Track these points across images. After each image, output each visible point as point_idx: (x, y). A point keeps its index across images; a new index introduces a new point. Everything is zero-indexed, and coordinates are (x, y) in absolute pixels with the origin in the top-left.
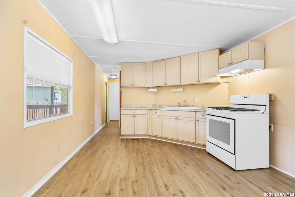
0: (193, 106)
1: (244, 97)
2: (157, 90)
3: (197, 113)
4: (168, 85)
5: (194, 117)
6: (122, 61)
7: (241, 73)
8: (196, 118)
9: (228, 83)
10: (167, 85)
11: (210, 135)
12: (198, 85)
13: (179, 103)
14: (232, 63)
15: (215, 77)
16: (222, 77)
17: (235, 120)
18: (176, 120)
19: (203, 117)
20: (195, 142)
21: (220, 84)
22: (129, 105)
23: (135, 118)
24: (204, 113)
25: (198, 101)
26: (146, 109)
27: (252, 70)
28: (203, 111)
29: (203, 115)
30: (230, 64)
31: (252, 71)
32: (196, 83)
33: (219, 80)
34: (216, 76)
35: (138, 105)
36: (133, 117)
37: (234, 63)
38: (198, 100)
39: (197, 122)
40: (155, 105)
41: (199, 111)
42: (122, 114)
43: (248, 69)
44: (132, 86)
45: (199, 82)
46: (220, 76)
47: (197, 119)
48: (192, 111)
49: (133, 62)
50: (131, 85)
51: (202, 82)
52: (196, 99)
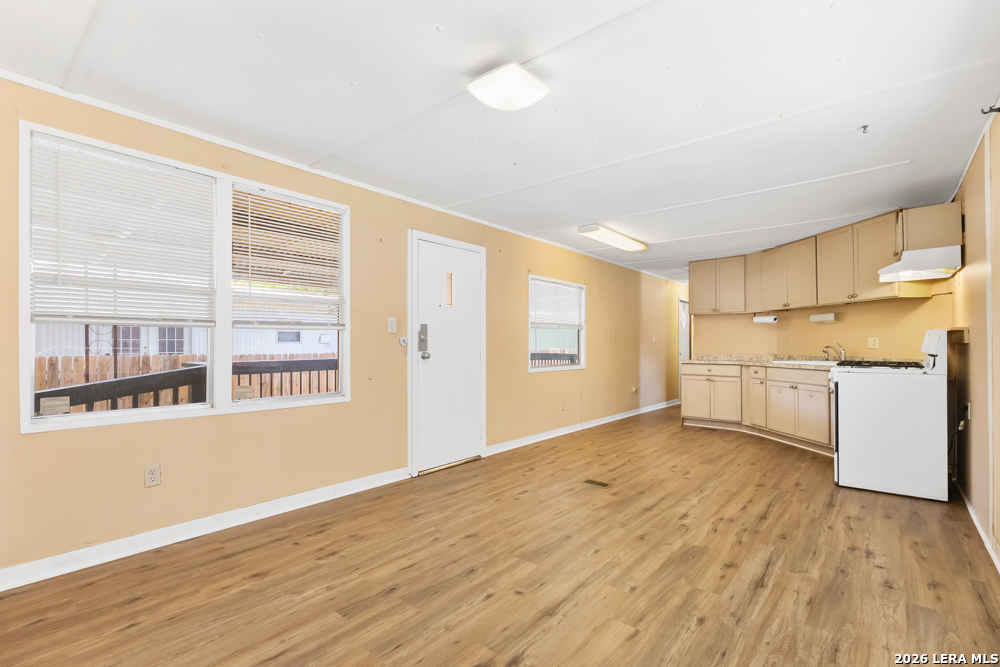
2: (775, 319)
4: (791, 306)
5: (826, 384)
10: (789, 308)
15: (891, 286)
18: (792, 390)
20: (828, 443)
23: (712, 383)
25: (877, 346)
32: (848, 300)
33: (898, 291)
36: (708, 382)
38: (877, 342)
40: (778, 356)
42: (683, 374)
44: (714, 313)
45: (855, 299)
49: (716, 259)
50: (712, 311)
51: (861, 297)
52: (871, 340)
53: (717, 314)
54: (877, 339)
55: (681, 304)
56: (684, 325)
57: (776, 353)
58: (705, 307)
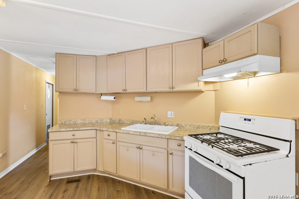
0: (165, 123)
1: (245, 120)
2: (114, 98)
3: (170, 141)
4: (128, 91)
5: (166, 147)
6: (57, 52)
7: (235, 78)
8: (169, 149)
9: (214, 91)
10: (126, 92)
11: (190, 185)
12: (172, 93)
13: (145, 119)
14: (226, 61)
15: (197, 83)
16: (206, 83)
17: (243, 178)
18: (138, 150)
19: (179, 148)
20: (166, 188)
21: (203, 92)
22: (71, 121)
23: (75, 144)
24: (181, 142)
25: (173, 117)
26: (94, 128)
27: (255, 73)
28: (180, 139)
29: (180, 145)
30: (222, 62)
31: (255, 75)
32: (168, 90)
33: (202, 86)
34: (199, 81)
35: (87, 120)
36: (72, 144)
37: (228, 60)
38: (173, 115)
39: (170, 156)
40: (112, 119)
41: (173, 138)
42: (52, 141)
43: (250, 72)
44: (75, 92)
45: (173, 89)
46: (204, 82)
47: (170, 152)
48: (163, 137)
49: (77, 55)
50: (73, 91)
51: (177, 89)
52: (169, 113)
53: (76, 93)
54: (173, 112)
55: (47, 85)
56: (49, 97)
57: (111, 117)
58: (68, 87)
